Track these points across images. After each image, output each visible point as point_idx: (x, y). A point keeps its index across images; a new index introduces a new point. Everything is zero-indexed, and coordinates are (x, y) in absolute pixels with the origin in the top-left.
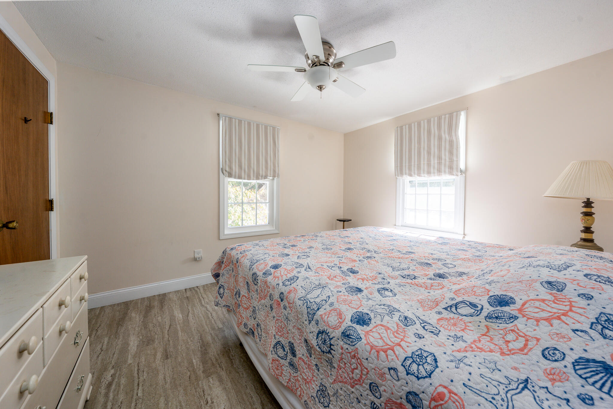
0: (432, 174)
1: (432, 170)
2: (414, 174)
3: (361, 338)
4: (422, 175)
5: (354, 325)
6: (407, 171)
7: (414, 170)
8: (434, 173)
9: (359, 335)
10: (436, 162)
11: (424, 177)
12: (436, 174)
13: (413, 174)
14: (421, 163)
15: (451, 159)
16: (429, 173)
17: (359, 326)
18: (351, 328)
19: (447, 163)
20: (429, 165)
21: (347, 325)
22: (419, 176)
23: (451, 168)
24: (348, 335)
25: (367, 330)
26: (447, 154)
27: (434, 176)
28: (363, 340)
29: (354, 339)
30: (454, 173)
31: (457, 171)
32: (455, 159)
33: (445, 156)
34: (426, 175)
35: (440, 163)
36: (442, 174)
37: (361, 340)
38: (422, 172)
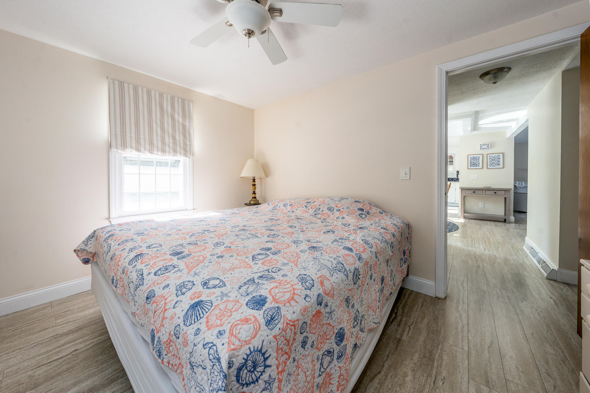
0: (167, 154)
1: (167, 149)
2: (145, 149)
3: (278, 307)
4: (155, 152)
5: (264, 308)
6: (134, 145)
7: (145, 145)
8: (169, 152)
9: (274, 307)
10: (171, 141)
11: (157, 154)
12: (172, 154)
13: (142, 149)
14: (154, 139)
15: (185, 142)
16: (164, 152)
17: (266, 305)
18: (266, 312)
19: (182, 145)
20: (163, 143)
21: (262, 316)
22: (151, 153)
23: (185, 150)
24: (271, 318)
25: (272, 300)
26: (181, 136)
27: (169, 155)
28: (280, 306)
29: (277, 313)
30: (188, 156)
31: (190, 155)
32: (188, 143)
33: (179, 137)
34: (160, 153)
35: (175, 143)
36: (178, 154)
37: (280, 308)
38: (155, 149)
